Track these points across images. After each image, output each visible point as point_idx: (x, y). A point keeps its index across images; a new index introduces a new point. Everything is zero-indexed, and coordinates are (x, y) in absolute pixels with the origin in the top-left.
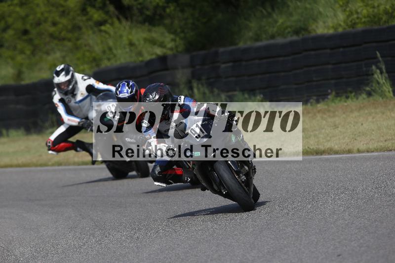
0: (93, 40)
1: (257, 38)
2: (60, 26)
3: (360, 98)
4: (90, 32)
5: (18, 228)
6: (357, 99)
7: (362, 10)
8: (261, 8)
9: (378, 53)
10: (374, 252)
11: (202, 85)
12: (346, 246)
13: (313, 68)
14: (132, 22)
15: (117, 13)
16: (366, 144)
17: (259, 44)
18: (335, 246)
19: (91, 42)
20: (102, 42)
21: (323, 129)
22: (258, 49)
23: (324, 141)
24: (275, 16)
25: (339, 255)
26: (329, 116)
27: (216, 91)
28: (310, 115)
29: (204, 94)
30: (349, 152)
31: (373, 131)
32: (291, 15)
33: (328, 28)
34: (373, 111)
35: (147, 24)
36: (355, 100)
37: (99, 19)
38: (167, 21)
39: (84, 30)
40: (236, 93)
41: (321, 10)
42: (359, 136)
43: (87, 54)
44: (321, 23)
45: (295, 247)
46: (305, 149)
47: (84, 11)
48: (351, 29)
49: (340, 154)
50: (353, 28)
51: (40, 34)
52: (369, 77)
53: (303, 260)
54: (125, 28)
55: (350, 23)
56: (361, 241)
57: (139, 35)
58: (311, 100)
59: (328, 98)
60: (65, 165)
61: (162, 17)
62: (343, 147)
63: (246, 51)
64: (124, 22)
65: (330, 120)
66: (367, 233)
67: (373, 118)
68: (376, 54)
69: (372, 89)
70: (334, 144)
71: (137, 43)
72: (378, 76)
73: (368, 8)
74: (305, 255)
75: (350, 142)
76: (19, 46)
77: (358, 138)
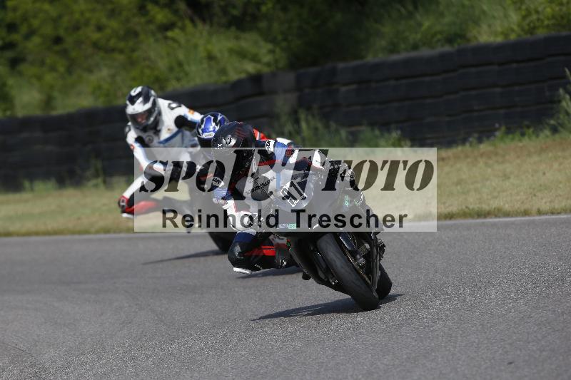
0: (155, 52)
1: (393, 49)
2: (108, 31)
3: (542, 135)
4: (152, 40)
5: (45, 323)
6: (537, 136)
7: (545, 8)
8: (399, 6)
9: (567, 70)
10: (561, 358)
11: (313, 116)
12: (520, 350)
13: (473, 92)
14: (211, 25)
15: (189, 12)
16: (550, 202)
17: (395, 57)
18: (505, 350)
19: (152, 55)
20: (168, 54)
21: (487, 179)
22: (394, 65)
23: (489, 197)
24: (418, 17)
25: (511, 363)
26: (497, 162)
27: (333, 125)
28: (469, 160)
29: (316, 129)
30: (526, 213)
31: (560, 182)
32: (442, 15)
33: (496, 34)
34: (560, 154)
35: (233, 28)
36: (534, 138)
37: (165, 21)
38: (263, 24)
39: (142, 37)
40: (363, 128)
41: (485, 8)
42: (540, 191)
43: (147, 72)
44: (484, 27)
45: (447, 350)
46: (462, 209)
47: (142, 9)
48: (528, 36)
49: (512, 217)
50: (531, 34)
51: (79, 43)
52: (555, 106)
53: (459, 370)
54: (201, 33)
55: (527, 28)
56: (543, 343)
57: (223, 44)
58: (471, 139)
59: (495, 136)
60: (115, 232)
61: (255, 18)
62: (517, 206)
63: (376, 67)
64: (200, 25)
65: (497, 167)
66: (550, 330)
67: (560, 164)
68: (565, 72)
69: (559, 124)
70: (504, 203)
71: (219, 55)
72: (567, 104)
73: (554, 5)
74: (461, 363)
75: (527, 199)
76: (48, 61)
77: (538, 194)
